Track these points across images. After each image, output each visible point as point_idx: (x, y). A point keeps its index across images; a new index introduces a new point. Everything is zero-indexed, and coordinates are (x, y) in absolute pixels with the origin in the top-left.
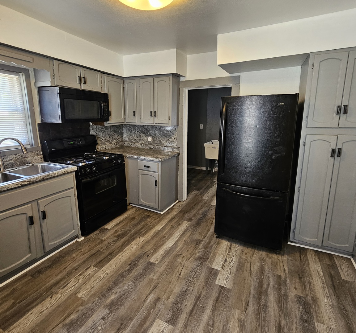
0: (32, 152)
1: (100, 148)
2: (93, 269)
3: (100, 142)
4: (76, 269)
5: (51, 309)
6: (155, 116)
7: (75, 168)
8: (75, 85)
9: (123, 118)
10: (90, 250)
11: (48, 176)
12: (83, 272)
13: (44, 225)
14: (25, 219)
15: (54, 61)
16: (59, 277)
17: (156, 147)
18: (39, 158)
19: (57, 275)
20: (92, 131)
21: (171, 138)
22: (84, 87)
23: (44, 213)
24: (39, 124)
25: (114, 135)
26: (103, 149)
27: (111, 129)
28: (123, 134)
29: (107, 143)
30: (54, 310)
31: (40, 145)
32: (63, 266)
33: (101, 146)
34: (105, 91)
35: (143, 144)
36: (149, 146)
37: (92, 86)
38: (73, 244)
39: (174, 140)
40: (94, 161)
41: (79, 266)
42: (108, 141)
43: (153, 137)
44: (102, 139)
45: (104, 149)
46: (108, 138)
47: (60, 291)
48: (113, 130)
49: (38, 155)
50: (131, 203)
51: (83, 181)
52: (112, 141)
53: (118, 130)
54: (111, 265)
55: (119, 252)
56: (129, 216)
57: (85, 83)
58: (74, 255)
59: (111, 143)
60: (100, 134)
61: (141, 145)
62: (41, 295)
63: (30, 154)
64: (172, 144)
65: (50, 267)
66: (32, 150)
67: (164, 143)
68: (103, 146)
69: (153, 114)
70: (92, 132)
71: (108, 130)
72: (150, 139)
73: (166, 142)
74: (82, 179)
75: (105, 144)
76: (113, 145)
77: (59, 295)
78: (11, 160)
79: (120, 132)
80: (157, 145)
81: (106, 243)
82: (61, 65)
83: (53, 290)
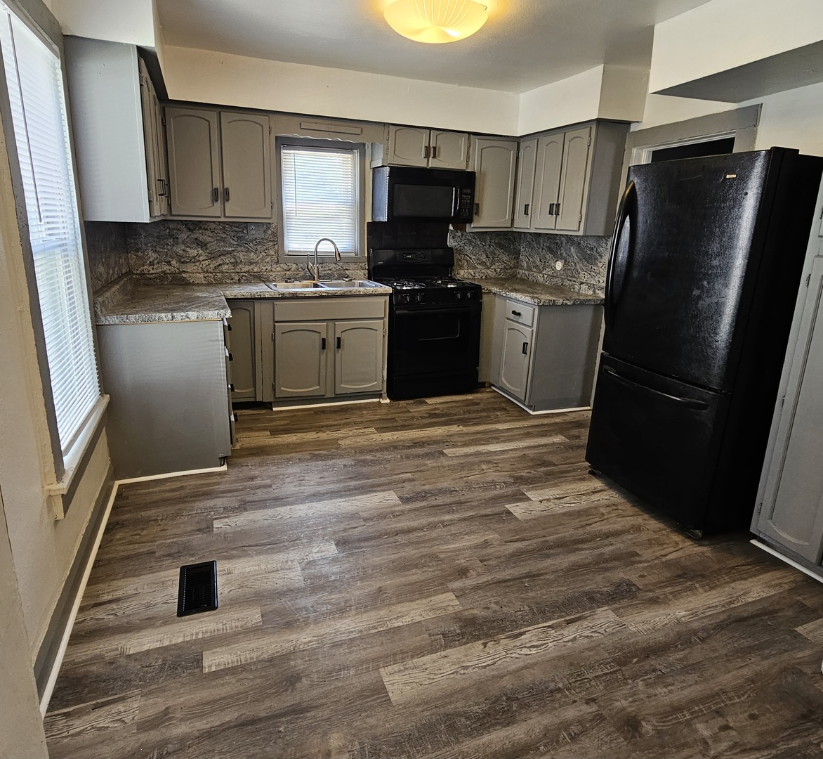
0: (356, 263)
1: (462, 274)
2: (373, 430)
3: (466, 264)
4: (355, 423)
5: (311, 440)
6: (557, 214)
7: (389, 290)
8: (419, 161)
9: (507, 218)
10: (387, 414)
11: (350, 292)
12: (361, 429)
13: (338, 356)
14: (318, 340)
15: (391, 127)
16: (335, 423)
17: (567, 283)
18: (362, 274)
19: (335, 421)
20: (452, 241)
21: (596, 265)
22: (433, 163)
23: (339, 339)
24: (368, 223)
25: (497, 252)
26: (470, 276)
27: (492, 241)
28: (520, 254)
29: (479, 266)
30: (312, 441)
31: (366, 255)
32: (347, 416)
33: (466, 271)
34: (474, 167)
35: (546, 276)
36: (555, 280)
37: (449, 160)
38: (374, 403)
39: (601, 269)
40: (423, 286)
41: (362, 422)
42: (483, 263)
43: (566, 261)
44: (471, 258)
45: (472, 277)
46: (483, 258)
47: (328, 432)
48: (496, 243)
49: (362, 268)
50: (494, 386)
51: (397, 312)
52: (492, 264)
53: (509, 244)
54: (393, 435)
55: (417, 428)
56: (473, 400)
57: (434, 157)
58: (364, 412)
59: (489, 268)
60: (468, 249)
61: (543, 276)
62: (311, 428)
63: (352, 266)
64: (597, 279)
65: (335, 412)
66: (354, 260)
67: (584, 276)
68: (469, 271)
69: (554, 209)
70: (450, 243)
71: (485, 242)
72: (559, 265)
73: (586, 274)
74: (396, 309)
75: (475, 268)
76: (490, 273)
77: (324, 434)
78: (330, 270)
79: (514, 248)
80: (569, 280)
81: (411, 414)
82: (400, 131)
83: (323, 429)
